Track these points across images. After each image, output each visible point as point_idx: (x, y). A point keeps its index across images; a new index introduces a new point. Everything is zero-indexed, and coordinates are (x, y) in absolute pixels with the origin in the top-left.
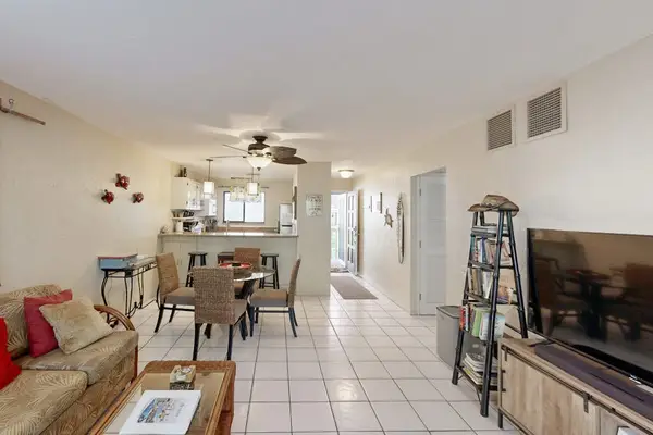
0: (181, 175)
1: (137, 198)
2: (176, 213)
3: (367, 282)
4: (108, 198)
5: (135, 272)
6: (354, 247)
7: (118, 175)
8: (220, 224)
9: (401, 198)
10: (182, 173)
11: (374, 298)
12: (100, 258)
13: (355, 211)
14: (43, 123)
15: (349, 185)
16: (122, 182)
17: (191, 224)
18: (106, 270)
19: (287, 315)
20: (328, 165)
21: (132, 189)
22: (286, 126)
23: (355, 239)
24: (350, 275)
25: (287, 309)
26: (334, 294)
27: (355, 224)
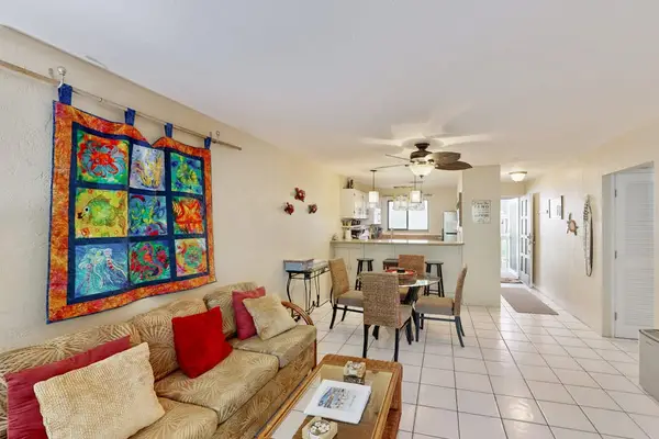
0: (348, 187)
1: (312, 209)
2: (345, 222)
3: (545, 295)
4: (289, 209)
5: (312, 275)
6: (529, 257)
7: (297, 189)
8: (384, 232)
9: (588, 201)
10: (349, 185)
11: (553, 313)
12: (284, 262)
13: (529, 218)
14: (240, 149)
15: (523, 188)
16: (299, 196)
17: (359, 232)
18: (290, 272)
19: (454, 324)
20: (497, 168)
21: (308, 201)
22: (449, 131)
23: (530, 248)
24: (524, 286)
25: (453, 318)
26: (505, 306)
27: (530, 230)
